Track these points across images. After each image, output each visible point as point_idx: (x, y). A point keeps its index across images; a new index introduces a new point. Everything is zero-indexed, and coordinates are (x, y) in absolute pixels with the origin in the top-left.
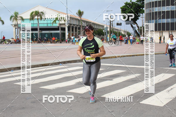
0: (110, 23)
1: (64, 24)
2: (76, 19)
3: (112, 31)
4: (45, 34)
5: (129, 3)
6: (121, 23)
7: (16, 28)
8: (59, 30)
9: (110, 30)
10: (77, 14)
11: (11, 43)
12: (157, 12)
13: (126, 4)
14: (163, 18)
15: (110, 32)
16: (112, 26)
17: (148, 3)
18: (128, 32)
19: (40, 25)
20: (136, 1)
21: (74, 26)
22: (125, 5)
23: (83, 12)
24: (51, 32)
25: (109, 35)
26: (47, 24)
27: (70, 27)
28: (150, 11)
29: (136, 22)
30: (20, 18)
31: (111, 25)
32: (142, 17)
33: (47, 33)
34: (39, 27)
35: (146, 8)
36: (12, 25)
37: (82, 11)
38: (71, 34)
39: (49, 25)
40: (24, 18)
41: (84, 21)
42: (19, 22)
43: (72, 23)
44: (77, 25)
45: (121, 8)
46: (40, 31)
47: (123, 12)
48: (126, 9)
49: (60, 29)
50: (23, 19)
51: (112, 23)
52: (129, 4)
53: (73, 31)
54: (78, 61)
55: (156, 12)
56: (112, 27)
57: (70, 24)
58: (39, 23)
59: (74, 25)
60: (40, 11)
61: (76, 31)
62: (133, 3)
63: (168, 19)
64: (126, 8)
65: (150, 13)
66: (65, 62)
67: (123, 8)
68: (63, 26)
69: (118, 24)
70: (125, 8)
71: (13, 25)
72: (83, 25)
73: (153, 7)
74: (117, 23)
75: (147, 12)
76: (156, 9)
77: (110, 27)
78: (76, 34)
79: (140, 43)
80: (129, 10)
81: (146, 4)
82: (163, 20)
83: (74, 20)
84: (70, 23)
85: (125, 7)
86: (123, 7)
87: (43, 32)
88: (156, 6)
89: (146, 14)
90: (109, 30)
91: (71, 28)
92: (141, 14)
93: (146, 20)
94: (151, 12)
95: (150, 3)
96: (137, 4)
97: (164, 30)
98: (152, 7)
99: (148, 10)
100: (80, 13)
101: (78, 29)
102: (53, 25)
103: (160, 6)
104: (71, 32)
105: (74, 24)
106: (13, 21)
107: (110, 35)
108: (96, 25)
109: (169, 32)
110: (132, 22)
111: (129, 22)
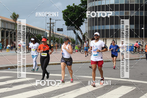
0: (50, 28)
2: (11, 23)
3: (52, 37)
5: (72, 7)
6: (63, 29)
9: (50, 36)
10: (11, 17)
14: (107, 24)
15: (50, 39)
17: (91, 7)
18: (72, 39)
20: (79, 5)
22: (67, 8)
23: (18, 16)
25: (48, 41)
27: (4, 32)
29: (80, 27)
31: (51, 30)
32: (86, 23)
37: (17, 14)
43: (7, 28)
45: (63, 12)
48: (68, 13)
51: (52, 28)
53: (7, 36)
55: (99, 18)
56: (52, 32)
57: (5, 29)
59: (8, 29)
61: (11, 36)
62: (76, 6)
63: (112, 26)
64: (68, 12)
65: (93, 18)
67: (65, 12)
69: (59, 30)
70: (67, 12)
77: (50, 32)
78: (11, 40)
80: (72, 15)
81: (89, 8)
82: (107, 26)
83: (9, 24)
84: (4, 27)
85: (67, 10)
86: (65, 10)
89: (89, 19)
90: (48, 36)
92: (85, 19)
93: (89, 26)
95: (93, 7)
96: (80, 8)
97: (107, 37)
101: (13, 35)
105: (9, 28)
107: (50, 42)
108: (36, 30)
109: (113, 39)
110: (74, 27)
111: (71, 27)
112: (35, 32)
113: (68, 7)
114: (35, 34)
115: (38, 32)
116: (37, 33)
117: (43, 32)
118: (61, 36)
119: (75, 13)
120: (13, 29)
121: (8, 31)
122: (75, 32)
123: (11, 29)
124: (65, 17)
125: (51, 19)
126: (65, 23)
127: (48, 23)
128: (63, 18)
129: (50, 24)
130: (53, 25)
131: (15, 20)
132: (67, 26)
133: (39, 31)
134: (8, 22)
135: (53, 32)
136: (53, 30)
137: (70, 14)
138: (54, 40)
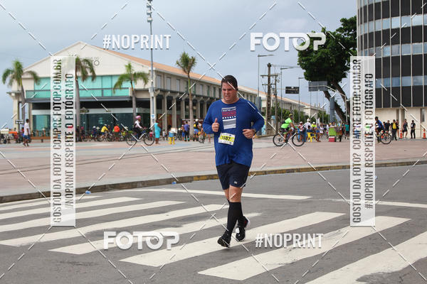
0: (269, 87)
1: (147, 91)
2: (179, 78)
3: (273, 108)
4: (97, 116)
6: (298, 88)
7: (19, 103)
8: (131, 106)
9: (269, 105)
10: (178, 63)
11: (5, 142)
12: (389, 57)
14: (406, 73)
15: (268, 112)
16: (275, 95)
17: (365, 35)
18: (320, 111)
19: (83, 94)
20: (337, 30)
21: (174, 97)
23: (194, 60)
24: (112, 112)
26: (102, 89)
27: (164, 98)
29: (339, 83)
30: (29, 76)
31: (272, 91)
33: (102, 115)
34: (79, 98)
35: (362, 49)
36: (10, 93)
37: (190, 57)
38: (166, 116)
39: (108, 94)
40: (40, 75)
41: (201, 83)
42: (28, 85)
43: (169, 89)
44: (181, 93)
46: (84, 108)
47: (304, 58)
49: (134, 102)
50: (36, 79)
51: (273, 86)
54: (141, 185)
55: (386, 59)
56: (273, 97)
57: (164, 91)
58: (80, 87)
59: (172, 92)
60: (82, 57)
61: (179, 108)
62: (329, 33)
63: (419, 77)
68: (143, 96)
69: (289, 90)
71: (13, 95)
72: (197, 93)
73: (378, 44)
74: (287, 88)
76: (387, 51)
77: (269, 97)
78: (179, 118)
79: (338, 140)
80: (319, 54)
81: (361, 36)
82: (405, 79)
83: (173, 80)
84: (163, 88)
87: (93, 111)
88: (386, 43)
90: (264, 105)
91: (166, 100)
95: (371, 34)
96: (338, 37)
97: (407, 104)
98: (376, 46)
99: (366, 52)
100: (187, 63)
101: (183, 104)
102: (115, 93)
103: (395, 42)
104: (166, 111)
105: (173, 89)
106: (11, 83)
107: (269, 119)
109: (421, 110)
110: (324, 84)
111: (317, 84)
117: (255, 96)
118: (295, 105)
120: (183, 90)
121: (172, 97)
122: (328, 95)
123: (178, 90)
124: (303, 60)
125: (269, 66)
126: (305, 74)
127: (263, 76)
128: (299, 61)
129: (269, 76)
130: (276, 80)
131: (186, 70)
132: (308, 82)
134: (170, 76)
135: (276, 97)
136: (276, 91)
137: (316, 53)
138: (279, 114)
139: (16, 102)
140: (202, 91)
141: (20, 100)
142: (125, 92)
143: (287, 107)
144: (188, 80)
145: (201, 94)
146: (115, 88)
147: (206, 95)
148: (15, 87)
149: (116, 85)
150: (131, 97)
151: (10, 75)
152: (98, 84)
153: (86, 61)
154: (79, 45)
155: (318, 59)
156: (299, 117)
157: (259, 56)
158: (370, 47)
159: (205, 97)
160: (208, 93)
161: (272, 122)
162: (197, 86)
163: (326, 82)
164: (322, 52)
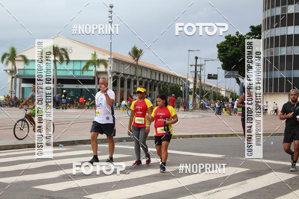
0: (196, 74)
1: (106, 73)
2: (131, 65)
3: (198, 89)
4: (70, 89)
5: (234, 37)
6: (217, 75)
7: (12, 78)
8: (94, 84)
9: (195, 87)
10: (130, 54)
12: (285, 55)
13: (229, 38)
14: (296, 68)
15: (194, 92)
16: (200, 79)
17: (268, 38)
18: (232, 93)
19: (60, 73)
20: (247, 34)
21: (126, 78)
22: (225, 40)
23: (141, 51)
24: (80, 87)
25: (191, 97)
26: (74, 71)
27: (118, 79)
28: (272, 53)
30: (21, 59)
31: (197, 77)
33: (73, 89)
34: (57, 76)
36: (6, 71)
37: (139, 50)
38: (119, 92)
39: (78, 74)
40: (29, 58)
41: (147, 69)
42: (20, 65)
44: (131, 76)
45: (218, 46)
46: (60, 84)
47: (222, 54)
48: (227, 49)
49: (96, 81)
50: (26, 61)
51: (198, 73)
52: (233, 39)
53: (122, 86)
54: (100, 142)
55: (282, 57)
56: (198, 81)
57: (118, 73)
58: (57, 69)
59: (125, 74)
60: (60, 46)
61: (129, 87)
62: (241, 36)
64: (228, 46)
65: (270, 57)
66: (74, 141)
67: (223, 47)
69: (210, 77)
70: (225, 46)
71: (9, 72)
72: (143, 76)
73: (277, 46)
74: (208, 75)
75: (266, 56)
76: (283, 51)
77: (195, 81)
78: (129, 93)
80: (233, 51)
81: (265, 39)
82: (296, 71)
83: (126, 66)
84: (118, 71)
85: (226, 43)
86: (221, 43)
87: (66, 86)
88: (283, 45)
90: (191, 87)
91: (120, 80)
93: (264, 71)
94: (274, 56)
95: (272, 38)
98: (275, 47)
99: (267, 51)
100: (136, 53)
101: (132, 83)
102: (83, 73)
103: (289, 44)
104: (119, 88)
105: (126, 72)
106: (7, 63)
107: (195, 97)
108: (171, 77)
110: (236, 73)
111: (231, 73)
112: (169, 79)
113: (226, 37)
114: (169, 83)
115: (175, 80)
116: (172, 82)
117: (185, 80)
118: (214, 88)
119: (238, 49)
120: (133, 73)
121: (124, 78)
122: (238, 82)
123: (129, 74)
124: (221, 55)
125: (196, 58)
126: (222, 65)
127: (191, 65)
128: (219, 56)
129: (196, 66)
130: (201, 69)
131: (136, 59)
132: (224, 71)
133: (177, 78)
134: (124, 63)
135: (200, 81)
136: (200, 77)
137: (231, 50)
138: (202, 94)
139: (10, 77)
140: (146, 75)
141: (14, 76)
142: (90, 73)
143: (208, 89)
144: (136, 66)
145: (146, 77)
146: (83, 70)
147: (149, 77)
148: (10, 66)
149: (84, 68)
150: (94, 77)
151: (7, 57)
152: (70, 66)
153: (63, 49)
154: (58, 38)
155: (232, 55)
156: (217, 97)
157: (189, 51)
158: (270, 48)
159: (148, 79)
160: (151, 77)
161: (197, 99)
162: (143, 70)
163: (238, 72)
164: (236, 50)
